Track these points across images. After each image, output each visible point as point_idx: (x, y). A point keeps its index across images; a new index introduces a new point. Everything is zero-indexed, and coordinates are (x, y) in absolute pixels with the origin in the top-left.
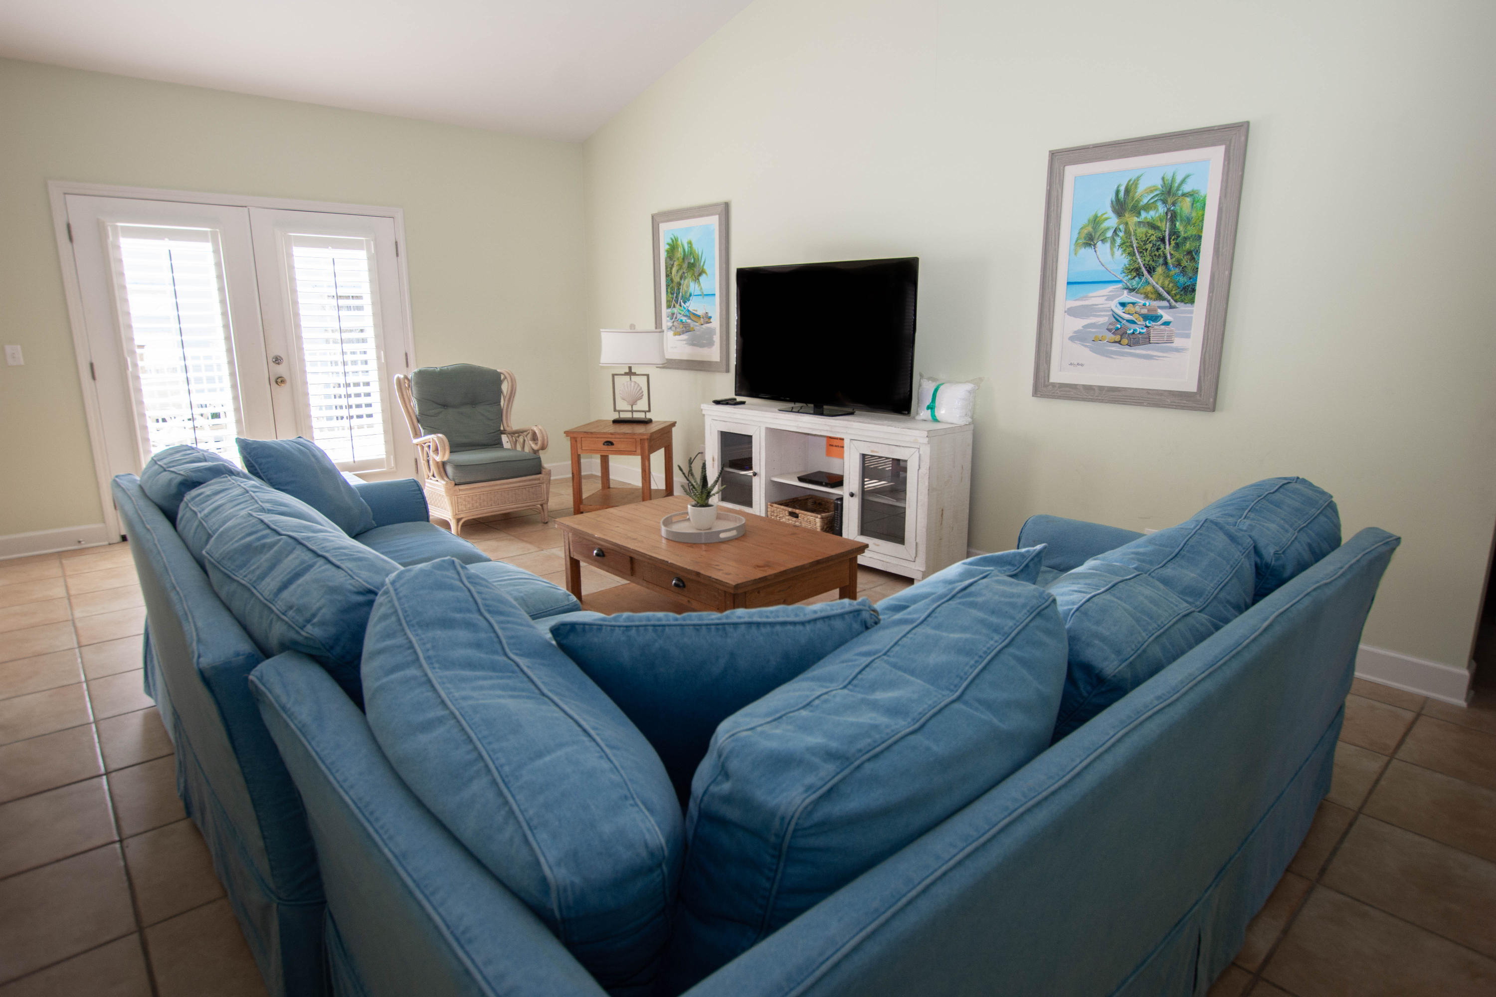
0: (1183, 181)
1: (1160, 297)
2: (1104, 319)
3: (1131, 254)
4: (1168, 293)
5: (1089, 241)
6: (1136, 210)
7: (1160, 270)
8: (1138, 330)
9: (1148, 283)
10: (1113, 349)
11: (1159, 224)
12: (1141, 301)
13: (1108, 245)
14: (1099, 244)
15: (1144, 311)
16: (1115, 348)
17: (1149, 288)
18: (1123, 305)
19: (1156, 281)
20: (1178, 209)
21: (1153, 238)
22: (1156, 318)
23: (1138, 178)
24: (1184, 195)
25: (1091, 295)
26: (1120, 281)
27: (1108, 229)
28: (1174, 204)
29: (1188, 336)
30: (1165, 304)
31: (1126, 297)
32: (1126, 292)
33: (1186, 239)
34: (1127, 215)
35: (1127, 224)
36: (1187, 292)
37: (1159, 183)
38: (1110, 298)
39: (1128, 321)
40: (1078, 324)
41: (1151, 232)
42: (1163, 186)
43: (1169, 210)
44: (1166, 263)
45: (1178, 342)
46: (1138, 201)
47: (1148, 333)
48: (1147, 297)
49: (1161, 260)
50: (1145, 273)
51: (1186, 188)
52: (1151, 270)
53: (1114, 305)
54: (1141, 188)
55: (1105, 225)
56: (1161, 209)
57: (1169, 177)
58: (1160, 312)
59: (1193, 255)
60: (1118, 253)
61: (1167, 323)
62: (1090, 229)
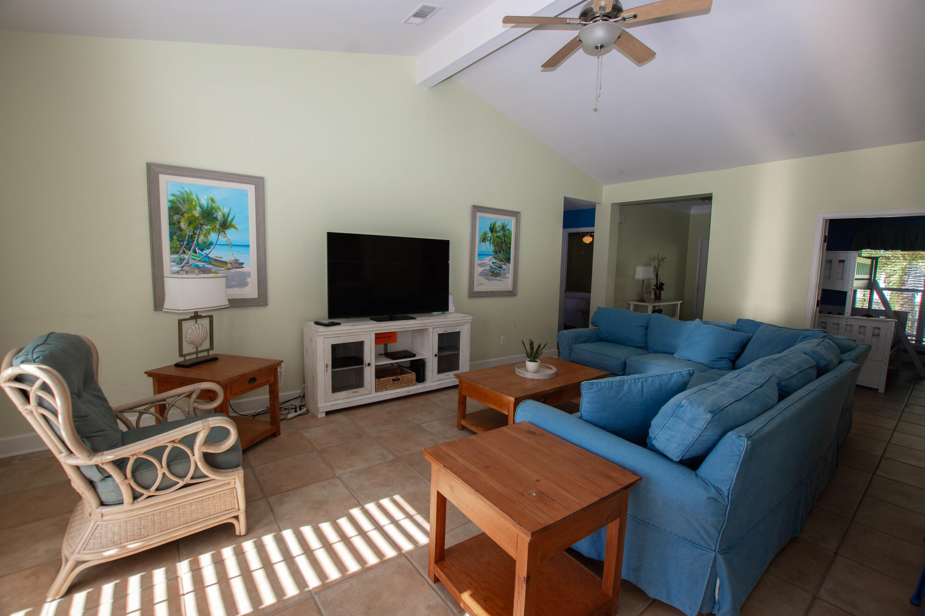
0: (507, 225)
1: (502, 261)
2: (488, 268)
3: (495, 246)
4: (504, 259)
5: (484, 240)
6: (496, 232)
7: (502, 252)
8: (497, 271)
9: (499, 256)
10: (491, 278)
11: (501, 237)
12: (498, 262)
13: (489, 242)
14: (486, 241)
15: (499, 265)
16: (492, 278)
17: (499, 258)
18: (493, 263)
19: (501, 255)
20: (505, 233)
21: (500, 242)
22: (502, 268)
23: (496, 222)
24: (507, 230)
25: (485, 259)
26: (492, 255)
27: (489, 237)
28: (505, 232)
29: (509, 273)
30: (503, 263)
31: (494, 260)
32: (494, 259)
33: (508, 243)
34: (494, 233)
35: (493, 236)
36: (508, 260)
37: (501, 225)
38: (490, 260)
39: (495, 268)
40: (481, 269)
41: (500, 240)
42: (502, 226)
43: (504, 234)
44: (503, 250)
45: (507, 275)
46: (496, 229)
47: (500, 272)
48: (499, 261)
49: (502, 249)
50: (498, 253)
51: (507, 228)
52: (500, 252)
53: (491, 263)
54: (497, 225)
55: (488, 235)
56: (502, 233)
57: (503, 223)
58: (503, 266)
59: (509, 248)
60: (492, 245)
61: (504, 269)
62: (484, 236)
